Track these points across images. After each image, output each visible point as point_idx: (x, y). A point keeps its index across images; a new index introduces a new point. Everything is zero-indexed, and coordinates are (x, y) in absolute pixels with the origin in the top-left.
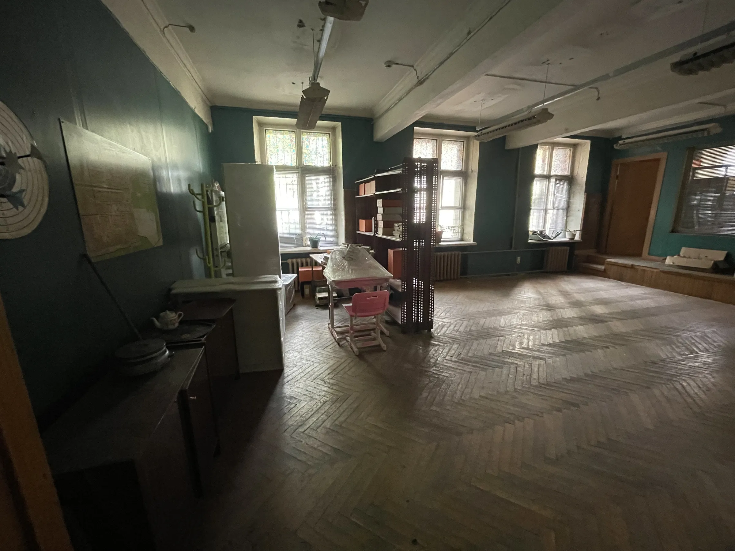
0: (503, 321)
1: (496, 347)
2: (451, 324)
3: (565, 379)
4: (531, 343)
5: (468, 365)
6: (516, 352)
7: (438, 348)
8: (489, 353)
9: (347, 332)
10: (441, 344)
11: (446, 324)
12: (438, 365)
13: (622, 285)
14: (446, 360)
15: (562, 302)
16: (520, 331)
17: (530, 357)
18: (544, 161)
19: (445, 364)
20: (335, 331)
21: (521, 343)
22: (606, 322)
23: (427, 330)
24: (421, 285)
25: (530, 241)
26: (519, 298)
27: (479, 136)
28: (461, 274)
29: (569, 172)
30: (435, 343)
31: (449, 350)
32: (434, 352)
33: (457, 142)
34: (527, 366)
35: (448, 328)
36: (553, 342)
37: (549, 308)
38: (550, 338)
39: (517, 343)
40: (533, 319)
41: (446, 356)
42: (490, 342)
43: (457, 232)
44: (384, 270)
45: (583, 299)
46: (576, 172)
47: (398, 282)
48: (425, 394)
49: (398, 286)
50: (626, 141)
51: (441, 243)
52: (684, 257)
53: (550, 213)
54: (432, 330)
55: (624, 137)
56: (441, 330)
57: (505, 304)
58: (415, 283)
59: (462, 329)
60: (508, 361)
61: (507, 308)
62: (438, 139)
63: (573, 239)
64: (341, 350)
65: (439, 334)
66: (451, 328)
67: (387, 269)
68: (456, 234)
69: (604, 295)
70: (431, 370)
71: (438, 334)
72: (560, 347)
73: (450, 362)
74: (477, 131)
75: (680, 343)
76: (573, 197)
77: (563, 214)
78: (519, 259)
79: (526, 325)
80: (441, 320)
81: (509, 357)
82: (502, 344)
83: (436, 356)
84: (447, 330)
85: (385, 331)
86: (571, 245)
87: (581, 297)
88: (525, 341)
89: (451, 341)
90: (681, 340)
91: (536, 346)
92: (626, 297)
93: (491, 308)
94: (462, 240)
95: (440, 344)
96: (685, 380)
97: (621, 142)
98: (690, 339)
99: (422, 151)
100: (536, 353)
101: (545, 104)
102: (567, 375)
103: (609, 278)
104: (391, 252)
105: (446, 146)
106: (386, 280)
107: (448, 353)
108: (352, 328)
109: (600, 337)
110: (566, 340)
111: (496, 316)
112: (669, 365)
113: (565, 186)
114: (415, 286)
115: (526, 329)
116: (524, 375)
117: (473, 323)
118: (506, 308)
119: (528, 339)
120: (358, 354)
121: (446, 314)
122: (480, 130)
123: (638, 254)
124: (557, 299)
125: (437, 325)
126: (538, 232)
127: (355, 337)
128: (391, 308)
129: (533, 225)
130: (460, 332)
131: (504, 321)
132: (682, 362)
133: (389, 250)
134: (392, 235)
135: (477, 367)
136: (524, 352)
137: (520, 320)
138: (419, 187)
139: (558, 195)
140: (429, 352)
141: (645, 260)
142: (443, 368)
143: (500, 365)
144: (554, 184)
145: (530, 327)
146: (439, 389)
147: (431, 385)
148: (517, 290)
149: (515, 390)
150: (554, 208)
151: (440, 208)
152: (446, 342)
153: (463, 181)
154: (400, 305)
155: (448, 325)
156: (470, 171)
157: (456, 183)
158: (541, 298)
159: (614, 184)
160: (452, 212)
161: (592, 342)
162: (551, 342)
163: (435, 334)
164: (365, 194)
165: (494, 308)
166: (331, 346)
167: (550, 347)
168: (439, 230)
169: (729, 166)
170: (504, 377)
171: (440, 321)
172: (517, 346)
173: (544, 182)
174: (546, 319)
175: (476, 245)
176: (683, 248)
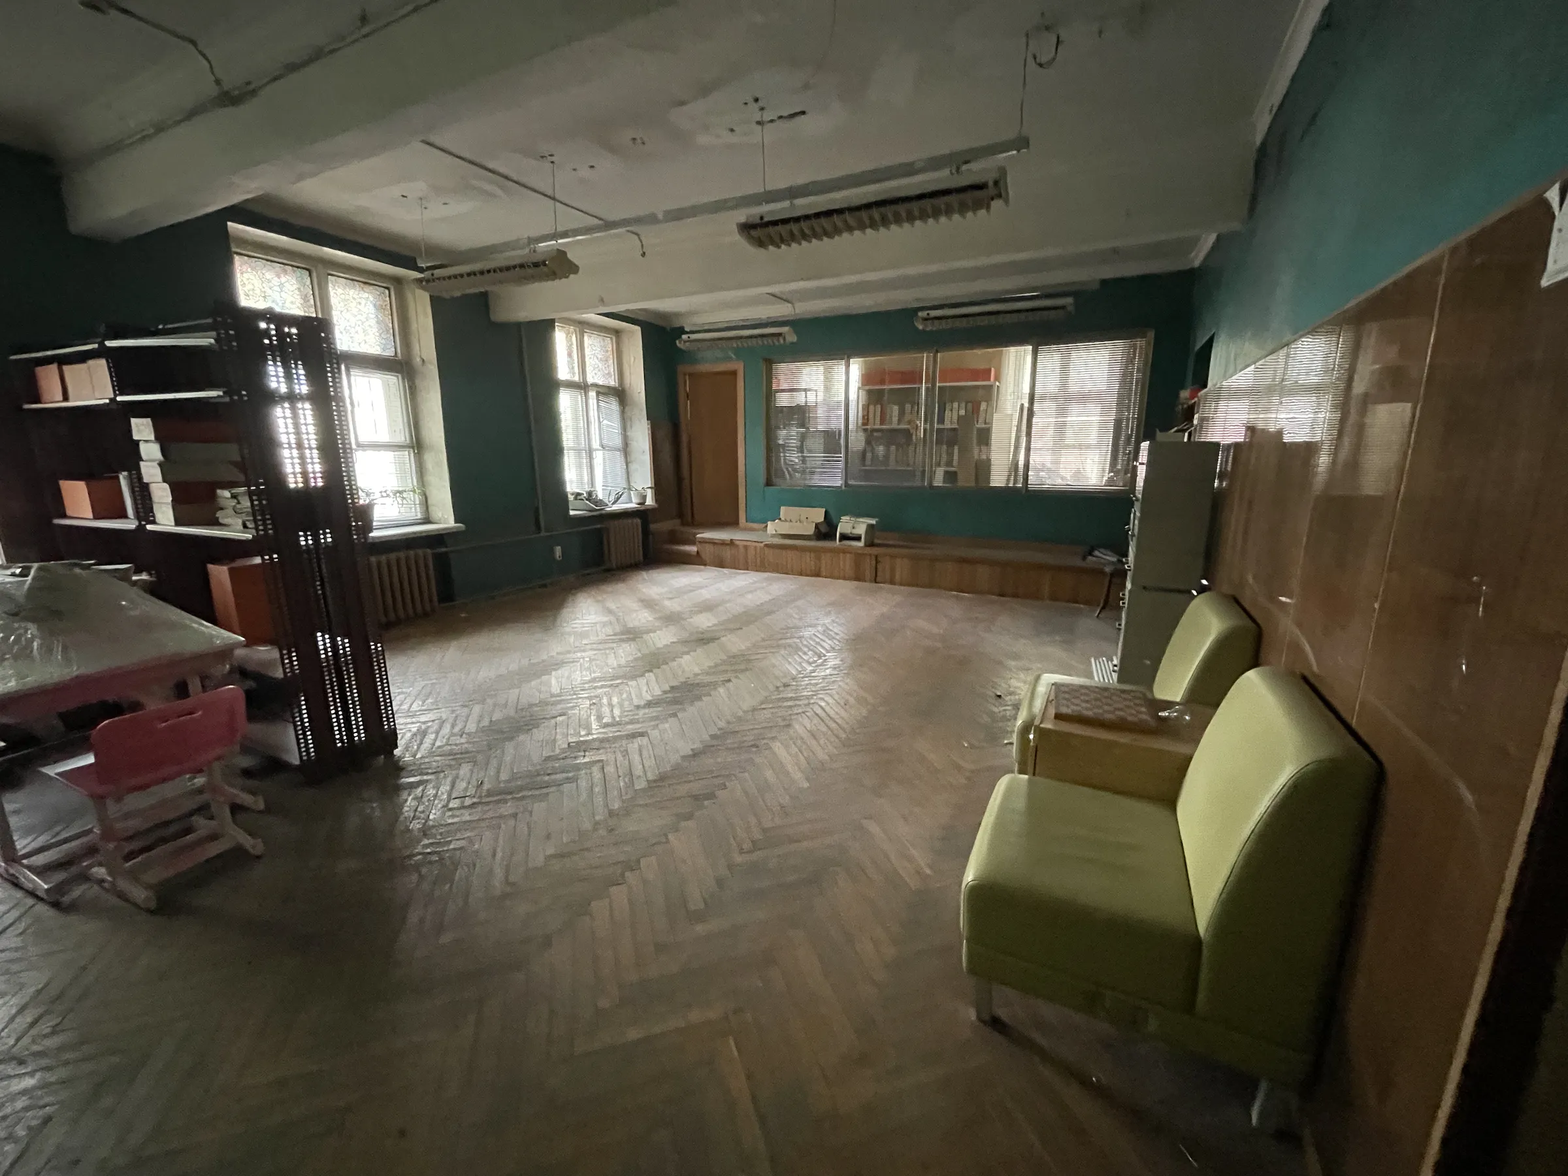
0: (555, 682)
1: (555, 741)
2: (442, 723)
3: (684, 758)
4: (617, 712)
5: (506, 801)
6: (595, 736)
7: (423, 790)
8: (543, 758)
9: (91, 851)
10: (429, 777)
11: (429, 727)
12: (434, 831)
13: (725, 574)
14: (450, 809)
15: (650, 619)
16: (592, 694)
17: (620, 737)
18: (570, 355)
19: (450, 821)
20: (29, 868)
21: (599, 718)
22: (718, 639)
23: (382, 757)
24: (344, 648)
25: (572, 513)
26: (576, 628)
27: (428, 281)
28: (441, 601)
29: (617, 381)
30: (412, 780)
31: (453, 786)
32: (415, 803)
33: (371, 288)
34: (620, 757)
35: (437, 733)
36: (652, 696)
37: (631, 635)
38: (647, 692)
39: (593, 718)
40: (609, 664)
41: (449, 801)
42: (539, 734)
43: (410, 502)
44: (207, 627)
45: (678, 608)
46: (627, 381)
47: (266, 653)
48: (413, 917)
49: (270, 664)
50: (693, 336)
51: (374, 534)
52: (786, 521)
53: (599, 457)
54: (397, 752)
55: (687, 329)
56: (421, 743)
57: (553, 648)
58: (325, 644)
59: (472, 727)
60: (585, 761)
61: (558, 653)
62: (313, 269)
63: (642, 504)
64: (73, 919)
65: (419, 756)
66: (446, 730)
67: (215, 622)
68: (411, 508)
69: (706, 594)
70: (419, 849)
71: (414, 756)
72: (665, 702)
73: (463, 811)
74: (421, 270)
75: (806, 646)
76: (631, 427)
77: (619, 457)
78: (558, 551)
79: (600, 679)
80: (414, 720)
81: (585, 751)
82: (565, 730)
83: (423, 812)
84: (435, 740)
85: (246, 799)
86: (642, 514)
87: (672, 606)
88: (606, 710)
89: (453, 763)
90: (805, 643)
91: (626, 714)
92: (732, 592)
93: (525, 662)
94: (427, 520)
95: (425, 777)
96: (822, 699)
97: (684, 337)
98: (814, 638)
99: (269, 292)
100: (630, 727)
101: (559, 241)
102: (686, 748)
103: (705, 565)
104: (220, 574)
105: (340, 291)
106: (225, 653)
107: (449, 795)
108: (107, 835)
109: (716, 666)
110: (672, 688)
111: (539, 677)
112: (803, 683)
113: (614, 405)
114: (326, 653)
115: (602, 686)
116: (619, 777)
117: (495, 705)
118: (555, 654)
119: (611, 706)
120: (153, 905)
121: (424, 702)
122: (429, 268)
123: (733, 523)
124: (642, 617)
125: (409, 735)
126: (585, 495)
127: (129, 856)
128: (257, 730)
129: (571, 482)
130: (468, 734)
131: (558, 682)
132: (813, 674)
133: (211, 567)
134: (215, 523)
135: (523, 798)
136: (610, 732)
137: (588, 673)
138: (283, 389)
139: (605, 422)
140: (402, 807)
141: (745, 529)
142: (448, 832)
143: (570, 775)
144: (595, 401)
145: (608, 681)
146: (447, 886)
147: (426, 886)
148: (566, 612)
149: (611, 814)
150: (603, 447)
151: (354, 446)
152: (439, 769)
153: (404, 383)
154: (288, 714)
155: (435, 727)
156: (418, 359)
157: (387, 386)
158: (612, 618)
159: (686, 410)
160: (389, 455)
161: (707, 679)
162: (650, 698)
163: (408, 758)
164: (66, 398)
165: (532, 661)
166: (21, 926)
167: (649, 707)
168: (363, 501)
169: (809, 390)
170: (584, 796)
171: (413, 723)
172: (594, 725)
173: (579, 396)
174: (630, 658)
175: (464, 529)
176: (783, 508)
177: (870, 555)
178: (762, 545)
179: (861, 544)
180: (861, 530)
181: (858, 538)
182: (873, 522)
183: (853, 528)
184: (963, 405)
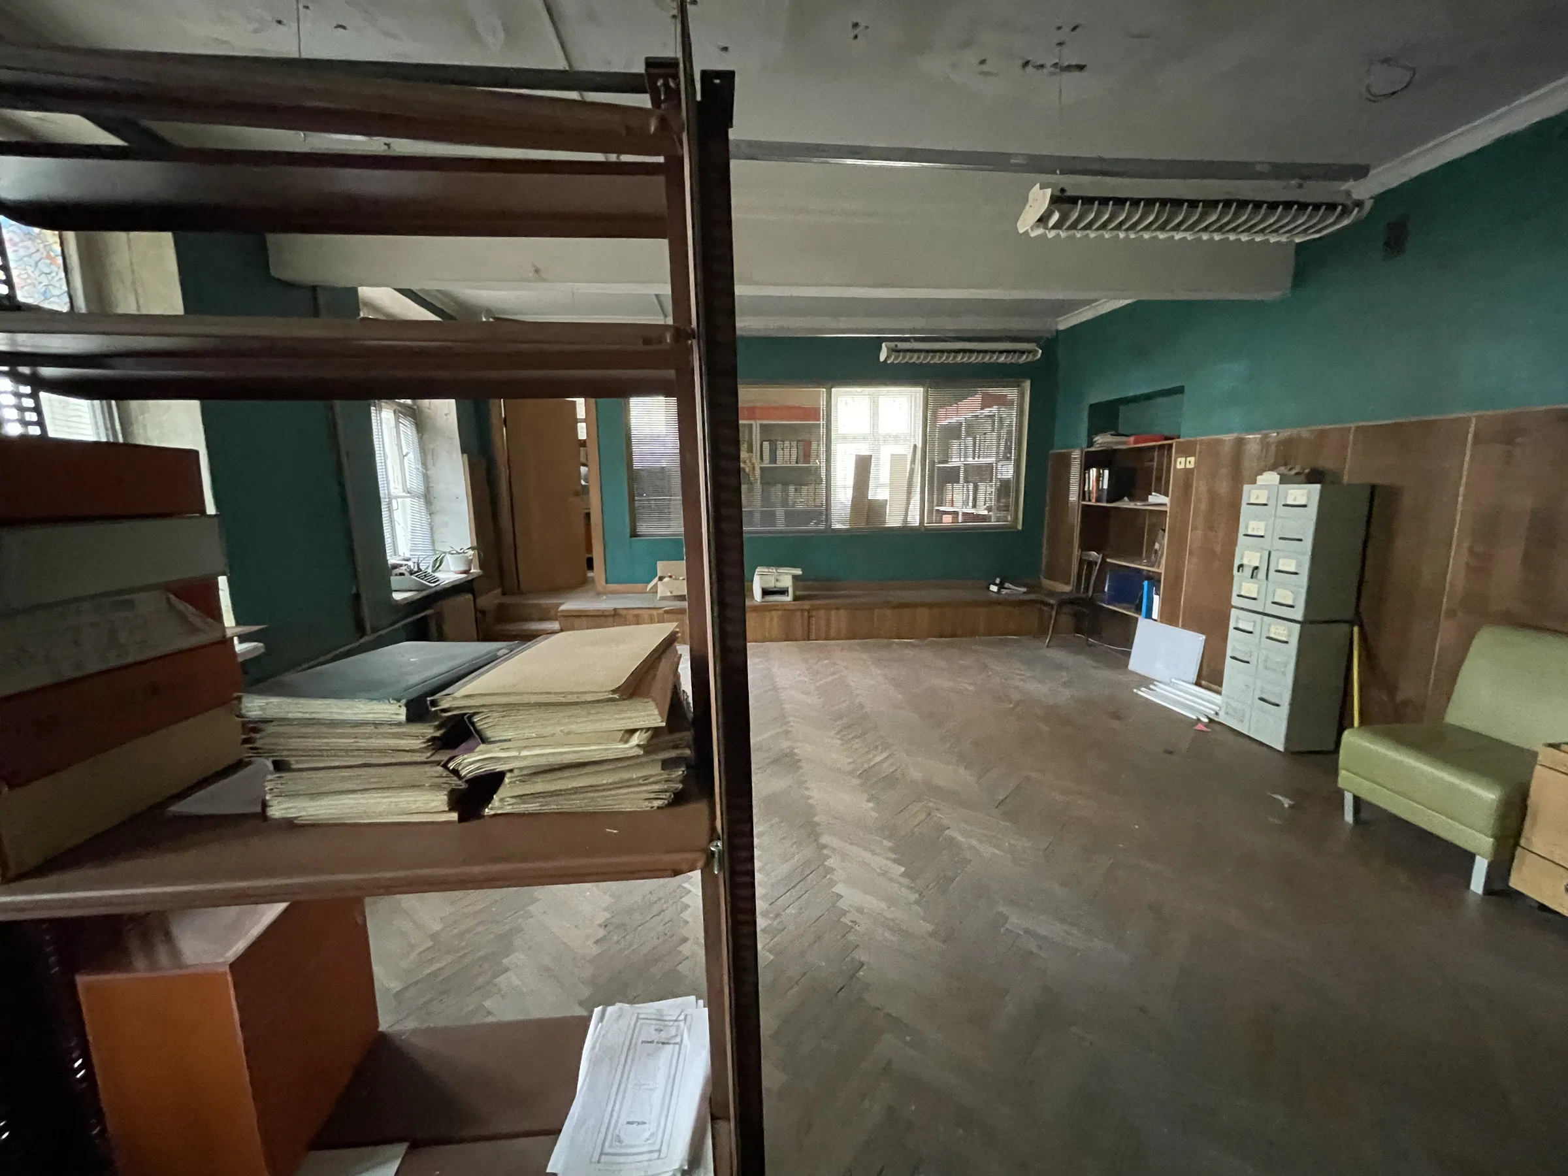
25: (397, 596)
53: (402, 507)
63: (466, 572)
76: (434, 462)
86: (472, 588)
126: (407, 567)
139: (409, 456)
150: (409, 492)
159: (502, 440)
175: (263, 650)
176: (659, 563)
177: (802, 610)
178: (661, 611)
179: (788, 598)
180: (786, 581)
181: (783, 592)
182: (799, 572)
183: (777, 580)
184: (794, 444)
